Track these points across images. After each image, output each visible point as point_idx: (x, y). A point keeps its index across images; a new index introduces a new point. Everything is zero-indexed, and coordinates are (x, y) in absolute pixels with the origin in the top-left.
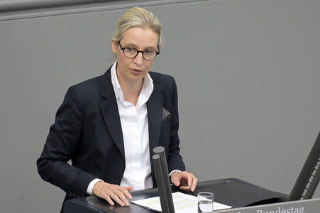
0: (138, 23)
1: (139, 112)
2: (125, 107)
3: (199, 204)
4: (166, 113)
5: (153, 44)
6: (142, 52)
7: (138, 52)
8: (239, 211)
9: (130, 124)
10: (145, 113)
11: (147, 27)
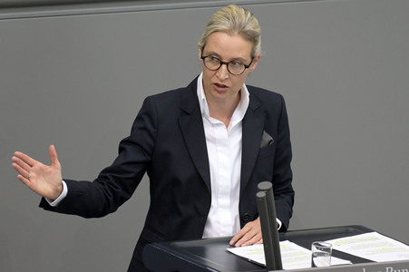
0: (224, 27)
1: (230, 135)
2: (213, 125)
3: (313, 256)
4: (267, 138)
6: (227, 64)
7: (222, 63)
8: (364, 267)
9: (219, 148)
10: (238, 137)
11: (236, 33)
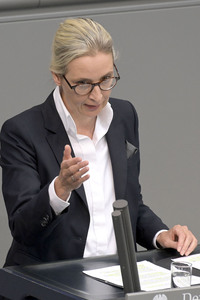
0: (84, 51)
1: (97, 147)
5: (109, 69)
6: (99, 84)
10: (105, 149)
